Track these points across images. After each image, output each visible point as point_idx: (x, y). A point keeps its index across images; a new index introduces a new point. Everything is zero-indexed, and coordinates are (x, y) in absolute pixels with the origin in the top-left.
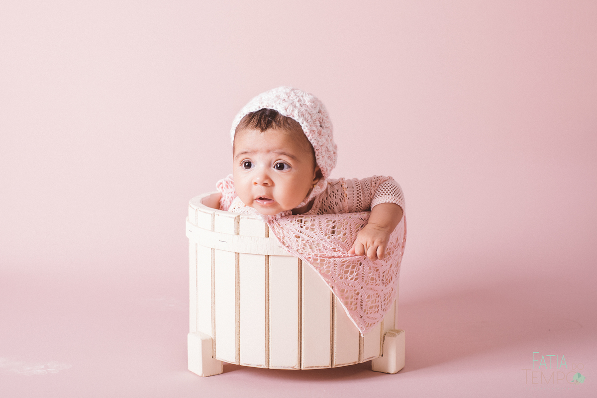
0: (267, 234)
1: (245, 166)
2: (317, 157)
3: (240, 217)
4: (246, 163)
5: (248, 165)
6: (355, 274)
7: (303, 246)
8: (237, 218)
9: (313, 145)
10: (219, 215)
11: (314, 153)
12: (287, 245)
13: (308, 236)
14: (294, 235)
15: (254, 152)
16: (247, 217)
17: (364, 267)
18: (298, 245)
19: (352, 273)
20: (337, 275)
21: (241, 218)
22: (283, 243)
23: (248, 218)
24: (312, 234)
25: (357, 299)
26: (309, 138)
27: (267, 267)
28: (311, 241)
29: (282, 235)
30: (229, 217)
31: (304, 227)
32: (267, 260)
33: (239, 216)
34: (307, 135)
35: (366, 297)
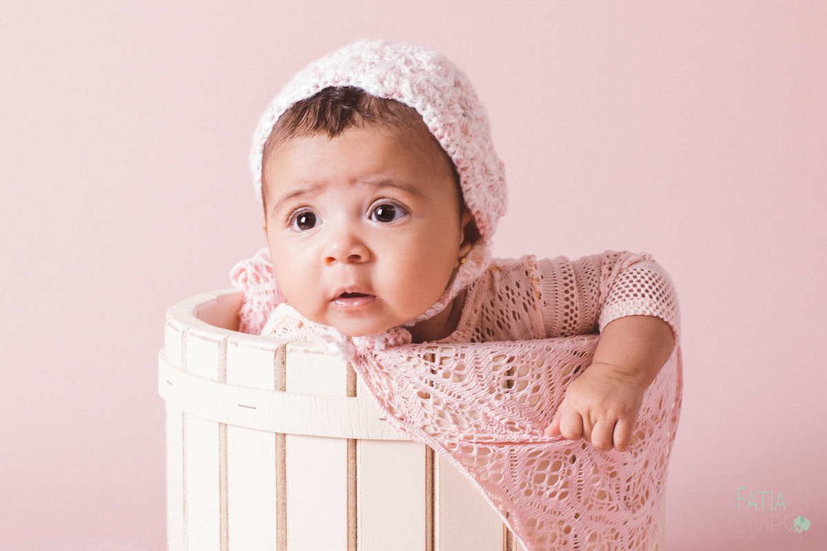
0: (351, 388)
1: (300, 224)
2: (465, 187)
3: (288, 348)
4: (300, 218)
5: (308, 220)
6: (560, 482)
7: (436, 417)
8: (280, 352)
9: (454, 158)
10: (236, 345)
11: (456, 177)
12: (398, 415)
13: (450, 394)
14: (416, 391)
15: (319, 187)
16: (303, 348)
17: (581, 465)
18: (426, 415)
19: (553, 480)
20: (517, 487)
21: (291, 351)
22: (391, 410)
23: (307, 351)
24: (458, 387)
25: (565, 543)
26: (443, 142)
27: (351, 466)
28: (457, 405)
29: (387, 392)
30: (262, 349)
31: (440, 373)
32: (351, 452)
33: (285, 347)
34: (436, 134)
35: (587, 537)
